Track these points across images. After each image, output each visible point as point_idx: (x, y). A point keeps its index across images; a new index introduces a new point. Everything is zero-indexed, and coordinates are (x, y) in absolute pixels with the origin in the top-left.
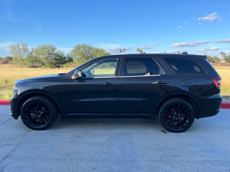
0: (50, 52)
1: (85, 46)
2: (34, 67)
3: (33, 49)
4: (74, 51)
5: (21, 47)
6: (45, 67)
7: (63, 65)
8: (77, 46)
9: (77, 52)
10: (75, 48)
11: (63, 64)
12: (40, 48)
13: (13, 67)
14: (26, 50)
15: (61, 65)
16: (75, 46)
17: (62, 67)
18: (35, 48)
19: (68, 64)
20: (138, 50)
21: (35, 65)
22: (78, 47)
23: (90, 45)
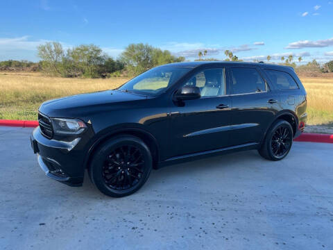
0: (93, 55)
1: (141, 47)
2: (71, 76)
3: (68, 51)
4: (126, 53)
5: (53, 48)
6: (86, 77)
7: (111, 75)
8: (130, 47)
9: (131, 55)
10: (127, 49)
11: (110, 72)
12: (78, 49)
13: (43, 76)
14: (59, 52)
15: (108, 74)
16: (127, 46)
17: (109, 77)
18: (71, 48)
19: (118, 72)
20: (227, 52)
21: (72, 73)
22: (132, 48)
23: (149, 45)
